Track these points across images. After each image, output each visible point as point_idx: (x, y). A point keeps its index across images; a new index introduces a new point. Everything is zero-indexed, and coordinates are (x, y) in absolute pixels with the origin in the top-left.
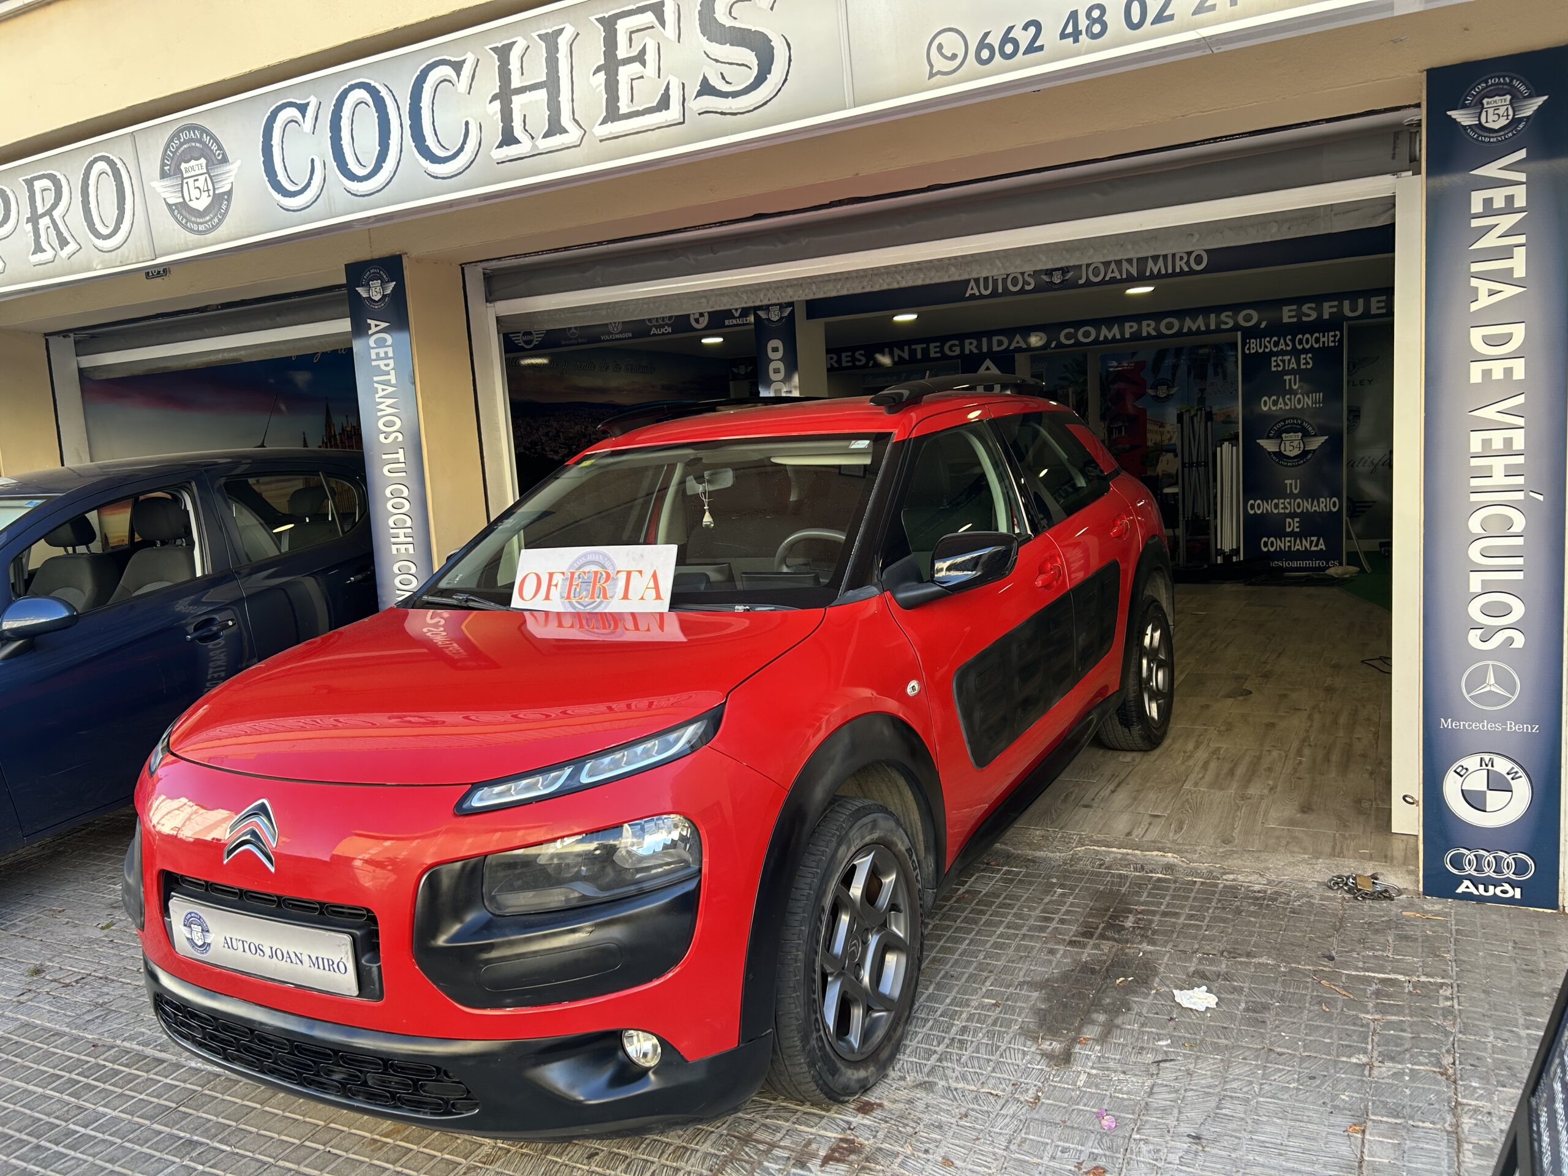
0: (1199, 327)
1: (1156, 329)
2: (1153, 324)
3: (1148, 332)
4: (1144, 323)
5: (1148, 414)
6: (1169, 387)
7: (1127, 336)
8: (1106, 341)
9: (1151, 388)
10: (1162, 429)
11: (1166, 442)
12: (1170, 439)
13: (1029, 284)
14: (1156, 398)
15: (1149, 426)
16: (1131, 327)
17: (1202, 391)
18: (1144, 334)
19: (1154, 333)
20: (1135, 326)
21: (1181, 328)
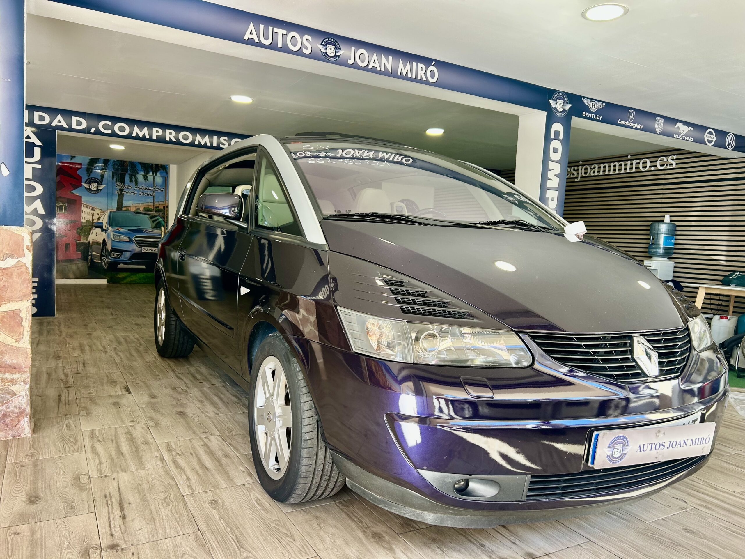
0: (206, 143)
1: (177, 138)
2: (174, 133)
3: (170, 138)
4: (168, 131)
5: (83, 200)
6: (98, 184)
7: (154, 137)
8: (137, 138)
9: (85, 183)
10: (92, 212)
11: (96, 221)
12: (99, 219)
13: (307, 48)
14: (89, 190)
15: (83, 209)
16: (158, 132)
17: (122, 190)
18: (167, 139)
19: (174, 140)
20: (161, 132)
21: (194, 141)
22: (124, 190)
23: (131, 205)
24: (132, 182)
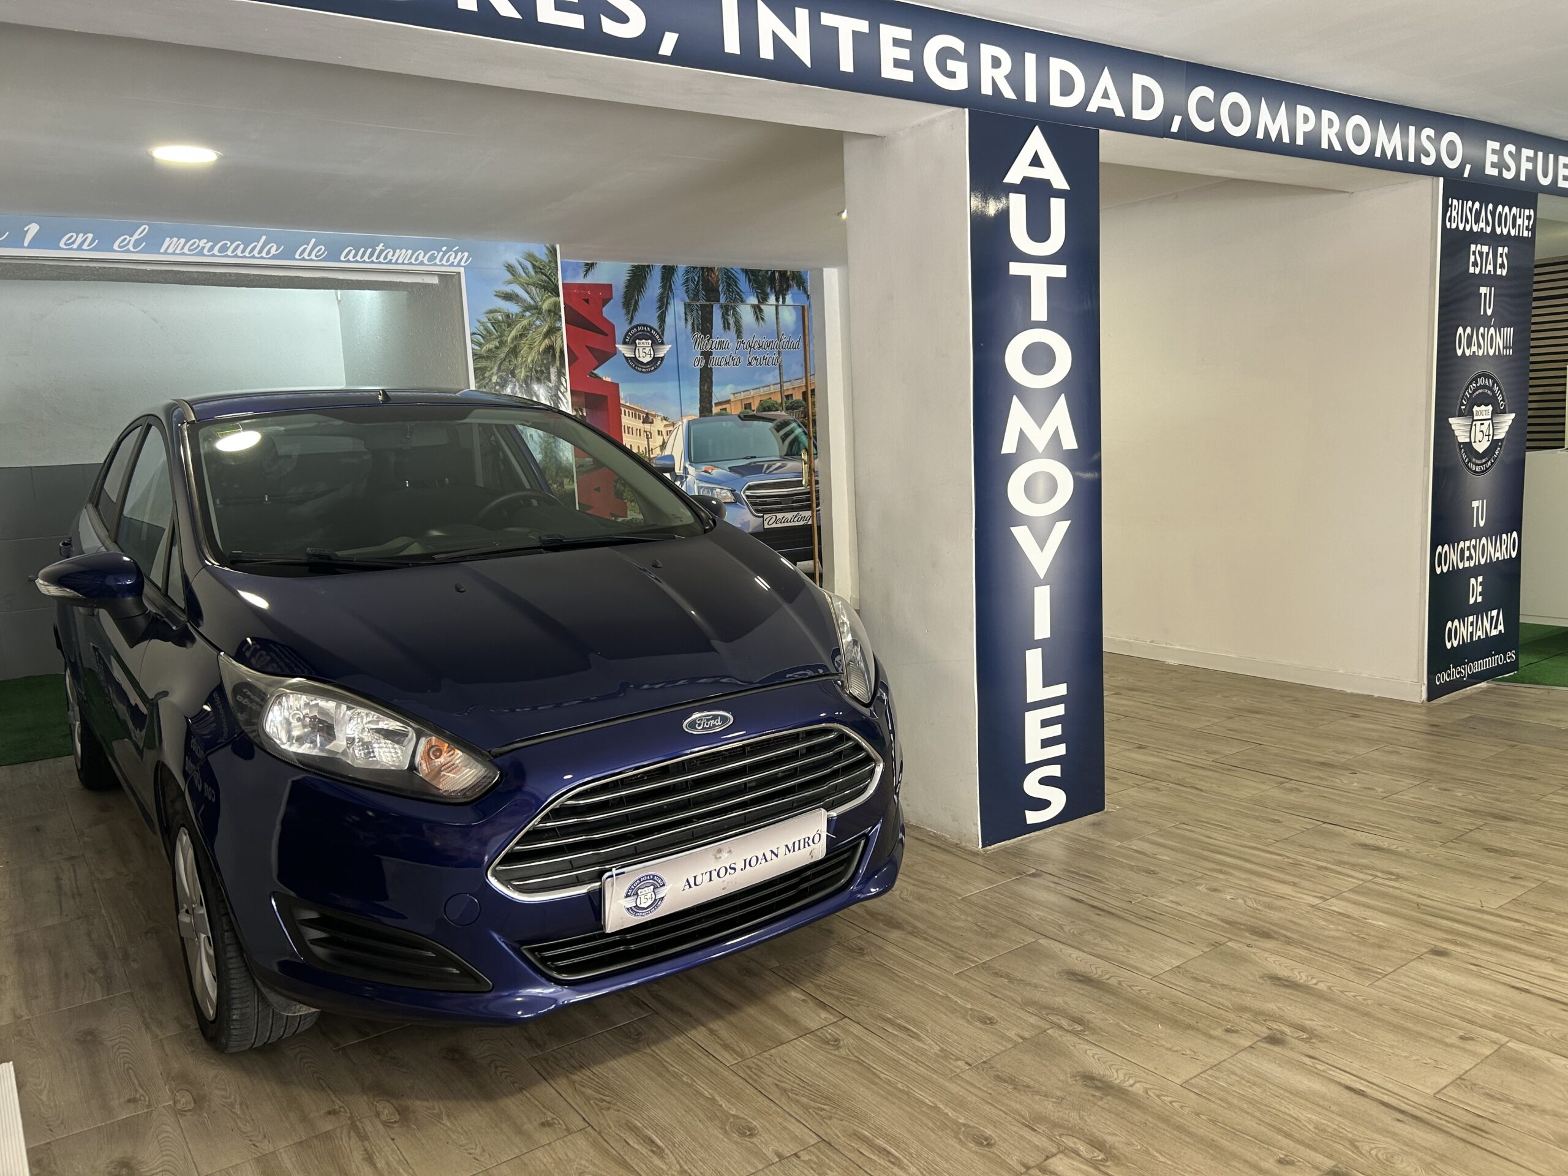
0: (1395, 152)
1: (1341, 137)
2: (1339, 121)
3: (1329, 141)
4: (1326, 116)
6: (656, 343)
7: (1298, 140)
8: (1265, 144)
14: (634, 362)
16: (1307, 119)
18: (1323, 144)
19: (1336, 146)
20: (1312, 120)
21: (1372, 148)
22: (711, 353)
23: (732, 398)
24: (729, 328)
